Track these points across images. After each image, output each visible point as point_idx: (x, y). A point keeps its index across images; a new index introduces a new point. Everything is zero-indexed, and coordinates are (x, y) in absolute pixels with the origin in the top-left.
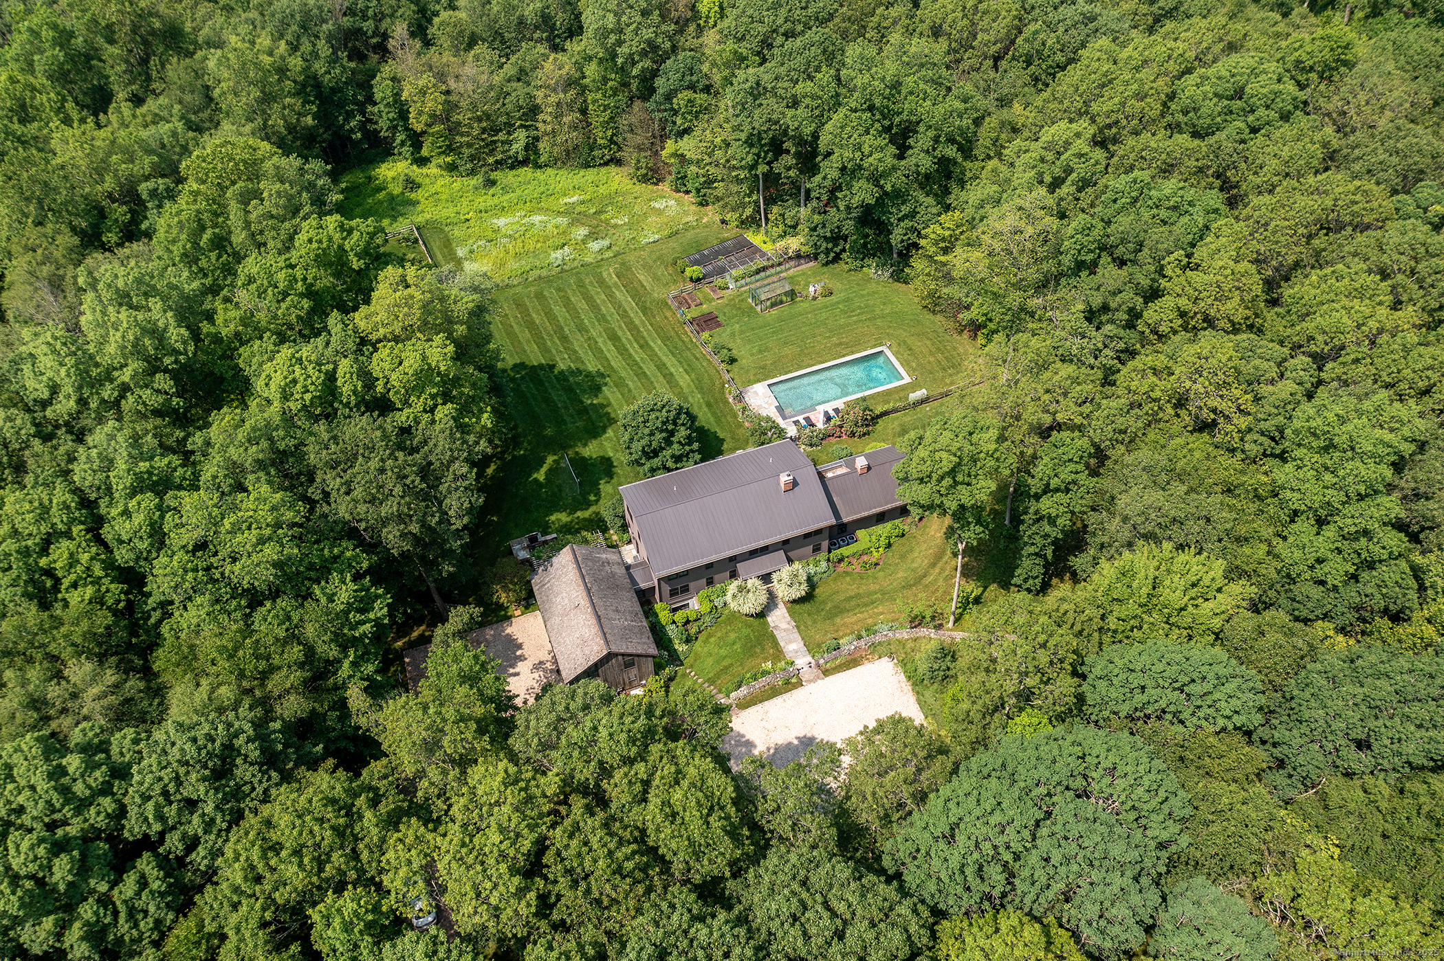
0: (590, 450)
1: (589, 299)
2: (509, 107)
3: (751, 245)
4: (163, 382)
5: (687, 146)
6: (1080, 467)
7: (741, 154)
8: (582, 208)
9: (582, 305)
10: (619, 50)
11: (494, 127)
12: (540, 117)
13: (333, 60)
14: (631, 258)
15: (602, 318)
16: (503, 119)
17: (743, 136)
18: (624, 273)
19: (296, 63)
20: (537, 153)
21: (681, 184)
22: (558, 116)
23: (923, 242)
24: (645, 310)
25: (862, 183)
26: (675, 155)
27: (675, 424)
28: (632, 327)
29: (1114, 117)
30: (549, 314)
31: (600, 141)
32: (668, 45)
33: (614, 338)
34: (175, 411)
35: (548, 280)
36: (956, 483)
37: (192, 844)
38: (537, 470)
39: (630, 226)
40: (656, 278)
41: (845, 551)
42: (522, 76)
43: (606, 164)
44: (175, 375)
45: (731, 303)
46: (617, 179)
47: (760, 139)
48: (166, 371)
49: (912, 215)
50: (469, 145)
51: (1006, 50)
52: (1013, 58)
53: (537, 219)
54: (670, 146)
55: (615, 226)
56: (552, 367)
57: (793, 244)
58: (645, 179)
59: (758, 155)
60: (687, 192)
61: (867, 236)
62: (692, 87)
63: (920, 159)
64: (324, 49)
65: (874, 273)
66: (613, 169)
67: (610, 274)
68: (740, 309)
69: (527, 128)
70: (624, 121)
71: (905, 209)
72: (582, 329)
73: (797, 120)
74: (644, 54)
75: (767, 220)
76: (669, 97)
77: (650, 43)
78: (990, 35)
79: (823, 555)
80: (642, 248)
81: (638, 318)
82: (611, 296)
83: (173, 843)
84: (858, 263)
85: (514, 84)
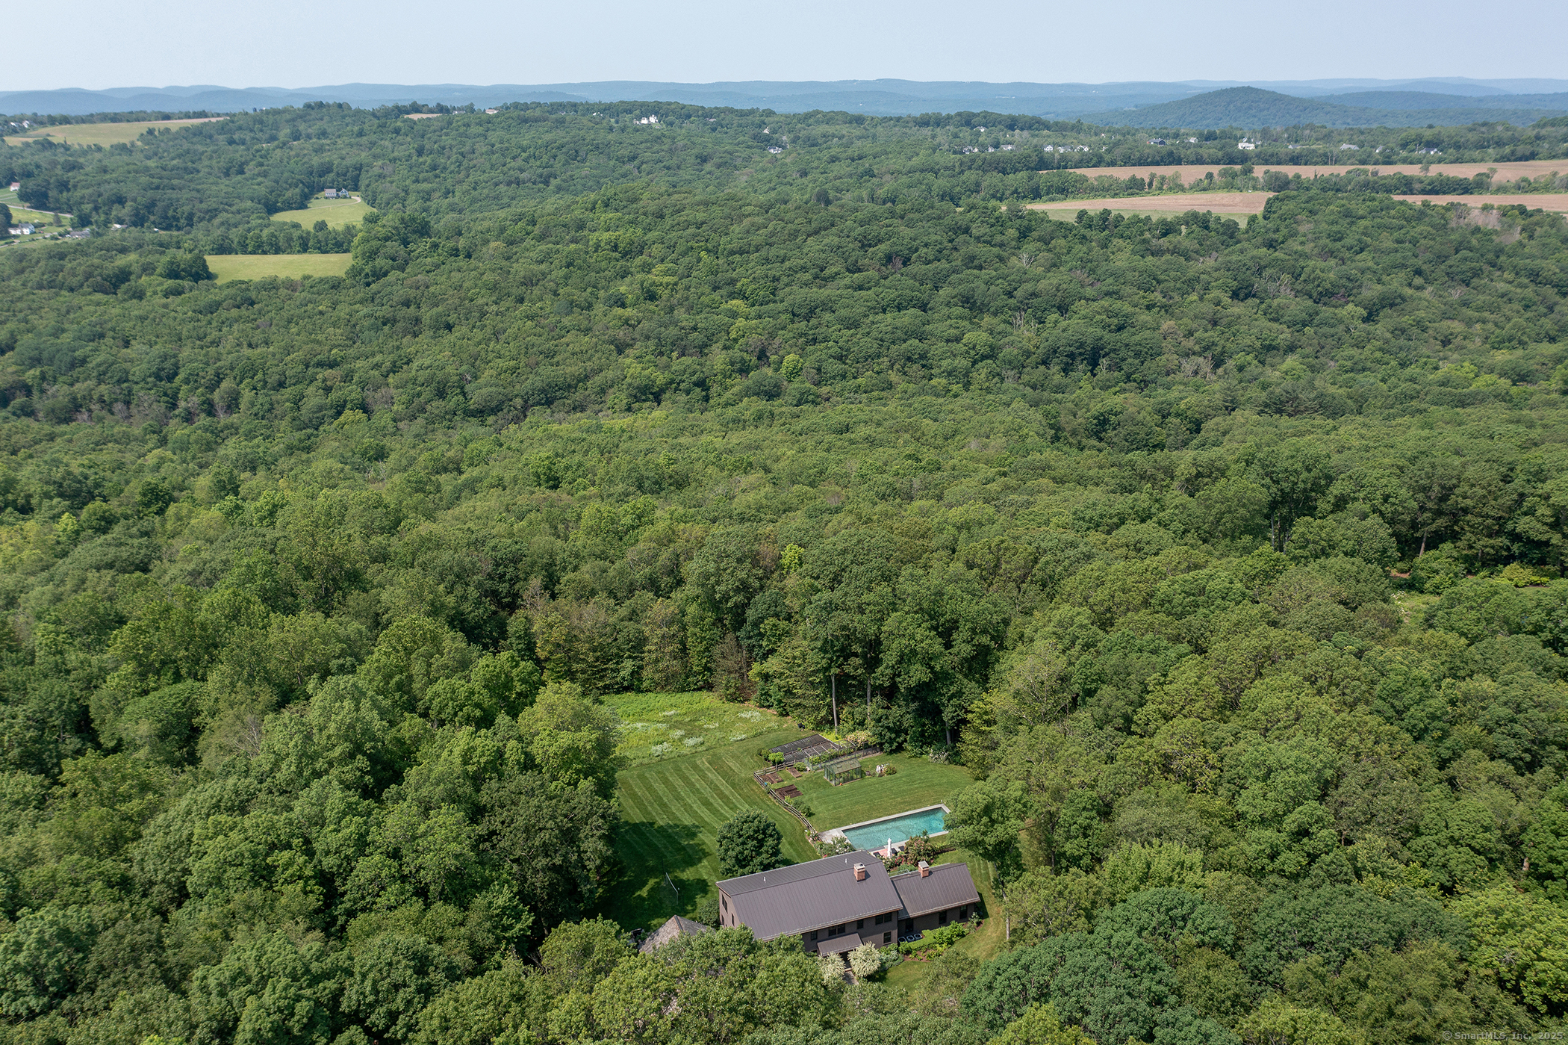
0: (688, 874)
1: (685, 779)
2: (621, 640)
3: (825, 741)
4: (361, 762)
5: (773, 665)
6: (1094, 814)
7: (817, 659)
8: (679, 718)
9: (678, 783)
10: (717, 588)
11: (607, 657)
12: (646, 648)
13: (478, 603)
14: (721, 751)
15: (696, 791)
16: (614, 650)
17: (819, 644)
18: (716, 762)
19: (450, 600)
20: (640, 680)
21: (765, 697)
22: (660, 647)
23: (970, 716)
24: (733, 786)
25: (918, 666)
26: (760, 674)
27: (764, 833)
28: (722, 796)
29: (1106, 604)
30: (649, 788)
31: (695, 669)
32: (757, 584)
33: (707, 804)
34: (366, 785)
35: (649, 766)
36: (993, 822)
37: (393, 1017)
38: (640, 889)
39: (720, 729)
40: (742, 764)
41: (914, 945)
42: (633, 616)
43: (699, 689)
44: (370, 757)
45: (809, 780)
46: (708, 700)
47: (833, 646)
48: (364, 754)
49: (959, 694)
50: (584, 672)
51: (1025, 576)
52: (1032, 582)
53: (639, 725)
54: (756, 667)
55: (708, 730)
56: (652, 824)
57: (862, 736)
58: (733, 699)
59: (831, 659)
60: (769, 707)
61: (924, 725)
62: (777, 615)
63: (963, 648)
64: (473, 593)
65: (933, 760)
66: (704, 694)
67: (703, 762)
68: (816, 783)
69: (634, 658)
70: (716, 650)
71: (953, 689)
72: (678, 798)
73: (863, 623)
74: (737, 590)
75: (839, 719)
76: (756, 624)
77: (743, 582)
78: (1012, 565)
79: (893, 945)
80: (731, 744)
81: (727, 790)
82: (704, 777)
83: (377, 1019)
84: (918, 750)
85: (626, 623)
